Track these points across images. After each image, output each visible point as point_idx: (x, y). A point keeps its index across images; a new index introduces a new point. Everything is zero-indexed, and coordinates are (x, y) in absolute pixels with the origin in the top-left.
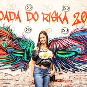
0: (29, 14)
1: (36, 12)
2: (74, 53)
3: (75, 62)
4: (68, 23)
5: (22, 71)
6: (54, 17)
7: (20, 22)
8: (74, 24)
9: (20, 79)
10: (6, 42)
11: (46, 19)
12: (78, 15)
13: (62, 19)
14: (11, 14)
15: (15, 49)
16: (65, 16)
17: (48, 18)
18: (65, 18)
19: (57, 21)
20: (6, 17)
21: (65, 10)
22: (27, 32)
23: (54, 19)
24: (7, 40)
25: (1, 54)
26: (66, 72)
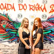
0: (20, 6)
1: (25, 4)
2: (50, 31)
3: (51, 37)
4: (46, 11)
5: (16, 43)
6: (37, 8)
7: (15, 10)
8: (50, 12)
9: (15, 48)
10: (5, 24)
11: (32, 9)
12: (53, 6)
13: (42, 9)
14: (9, 5)
15: (11, 29)
16: (45, 7)
17: (33, 8)
18: (45, 8)
19: (39, 10)
20: (5, 7)
22: (19, 17)
23: (37, 9)
24: (6, 23)
25: (2, 32)
26: (45, 44)
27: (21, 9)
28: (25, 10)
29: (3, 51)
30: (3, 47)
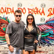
1: (24, 8)
2: (49, 34)
3: (49, 40)
4: (44, 15)
6: (36, 11)
8: (49, 15)
10: (5, 27)
11: (31, 12)
12: (51, 9)
14: (9, 9)
18: (43, 12)
21: (43, 7)
25: (2, 35)
26: (44, 46)
28: (24, 13)
29: (3, 53)
30: (3, 49)
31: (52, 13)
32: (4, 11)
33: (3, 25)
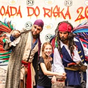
1: (37, 7)
4: (70, 18)
6: (56, 13)
8: (77, 19)
12: (81, 9)
13: (64, 14)
14: (12, 9)
16: (68, 11)
17: (50, 14)
18: (68, 13)
19: (59, 16)
25: (2, 50)
27: (31, 15)
28: (37, 16)
30: (3, 73)
31: (84, 16)
32: (6, 12)
33: (3, 35)
